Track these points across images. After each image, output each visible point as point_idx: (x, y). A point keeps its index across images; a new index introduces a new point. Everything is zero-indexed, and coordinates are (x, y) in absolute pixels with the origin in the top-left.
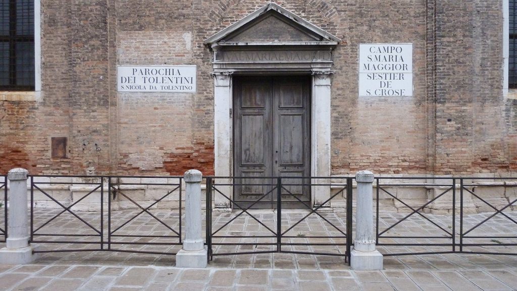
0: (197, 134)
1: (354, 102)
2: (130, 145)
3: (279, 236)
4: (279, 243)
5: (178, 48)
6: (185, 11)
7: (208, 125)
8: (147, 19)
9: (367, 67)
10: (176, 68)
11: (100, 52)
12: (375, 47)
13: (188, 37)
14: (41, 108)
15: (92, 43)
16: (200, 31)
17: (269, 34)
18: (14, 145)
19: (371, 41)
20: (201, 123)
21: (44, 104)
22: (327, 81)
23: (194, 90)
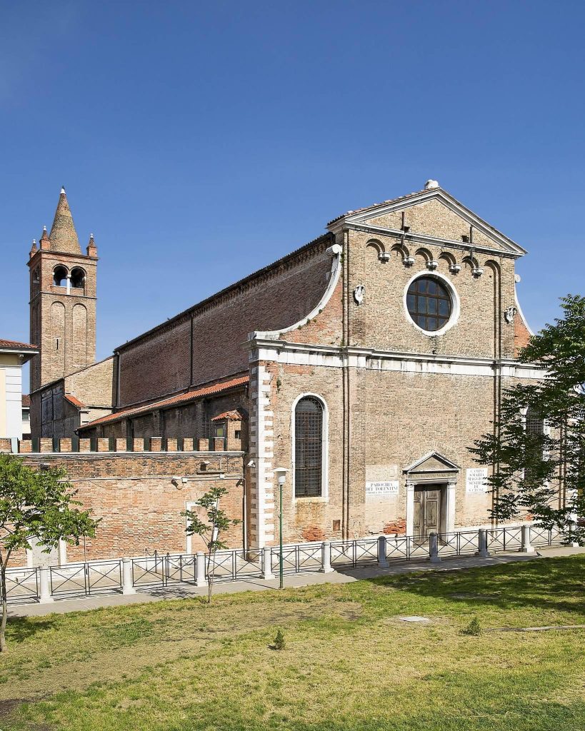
0: (399, 514)
1: (464, 495)
2: (369, 521)
3: (504, 545)
4: (504, 548)
5: (392, 473)
6: (395, 455)
7: (403, 509)
8: (378, 459)
9: (470, 479)
10: (390, 482)
11: (362, 477)
12: (473, 470)
13: (396, 467)
14: (328, 506)
15: (358, 472)
16: (401, 464)
17: (431, 465)
18: (314, 525)
19: (471, 467)
20: (400, 508)
21: (329, 503)
22: (454, 486)
23: (398, 493)
